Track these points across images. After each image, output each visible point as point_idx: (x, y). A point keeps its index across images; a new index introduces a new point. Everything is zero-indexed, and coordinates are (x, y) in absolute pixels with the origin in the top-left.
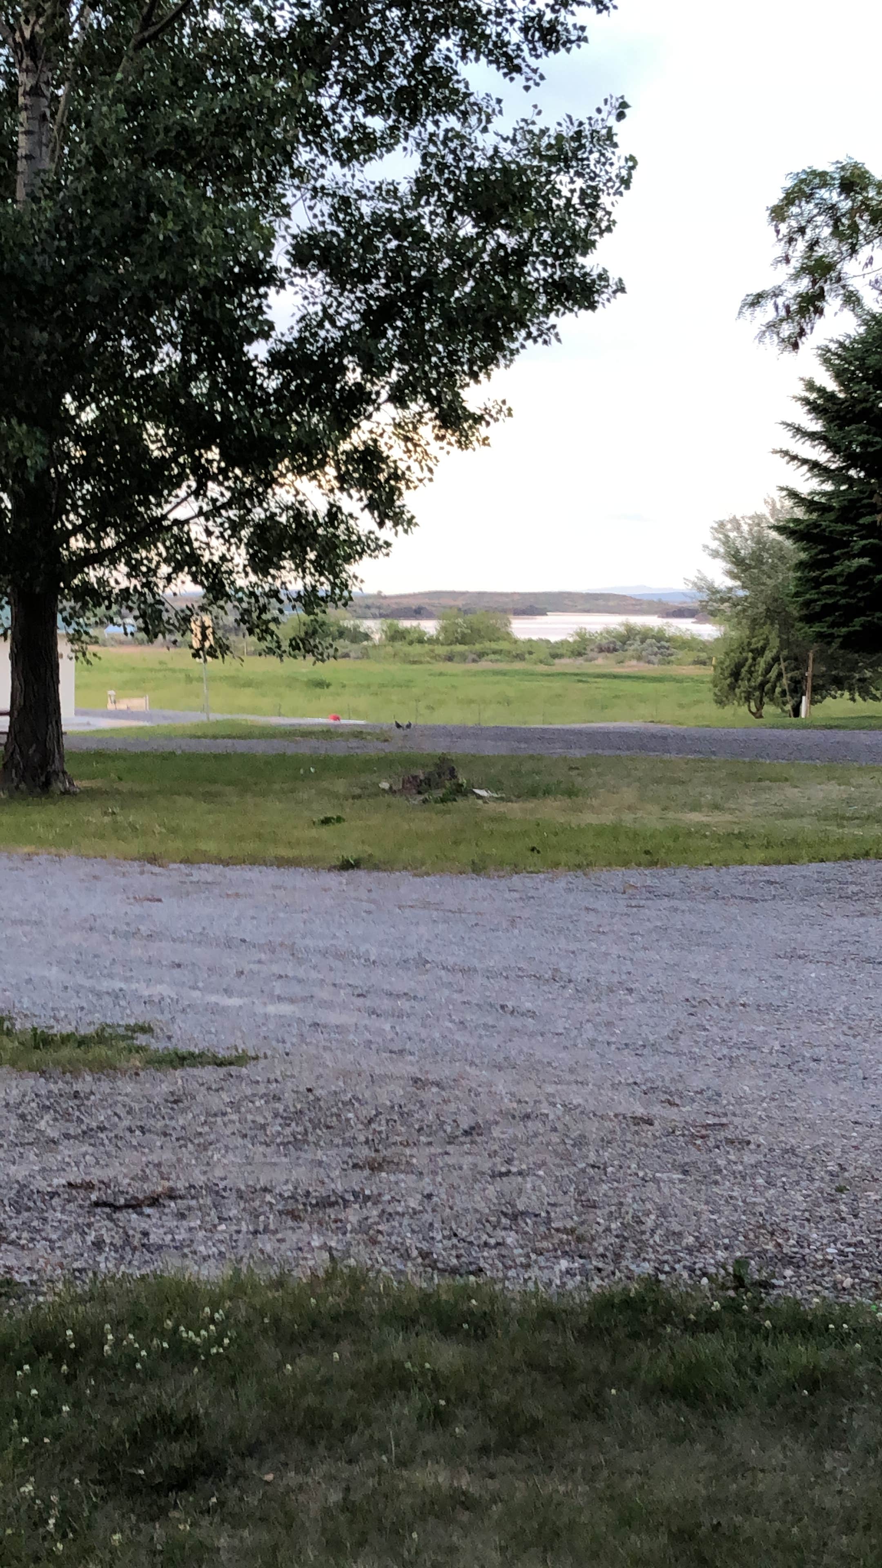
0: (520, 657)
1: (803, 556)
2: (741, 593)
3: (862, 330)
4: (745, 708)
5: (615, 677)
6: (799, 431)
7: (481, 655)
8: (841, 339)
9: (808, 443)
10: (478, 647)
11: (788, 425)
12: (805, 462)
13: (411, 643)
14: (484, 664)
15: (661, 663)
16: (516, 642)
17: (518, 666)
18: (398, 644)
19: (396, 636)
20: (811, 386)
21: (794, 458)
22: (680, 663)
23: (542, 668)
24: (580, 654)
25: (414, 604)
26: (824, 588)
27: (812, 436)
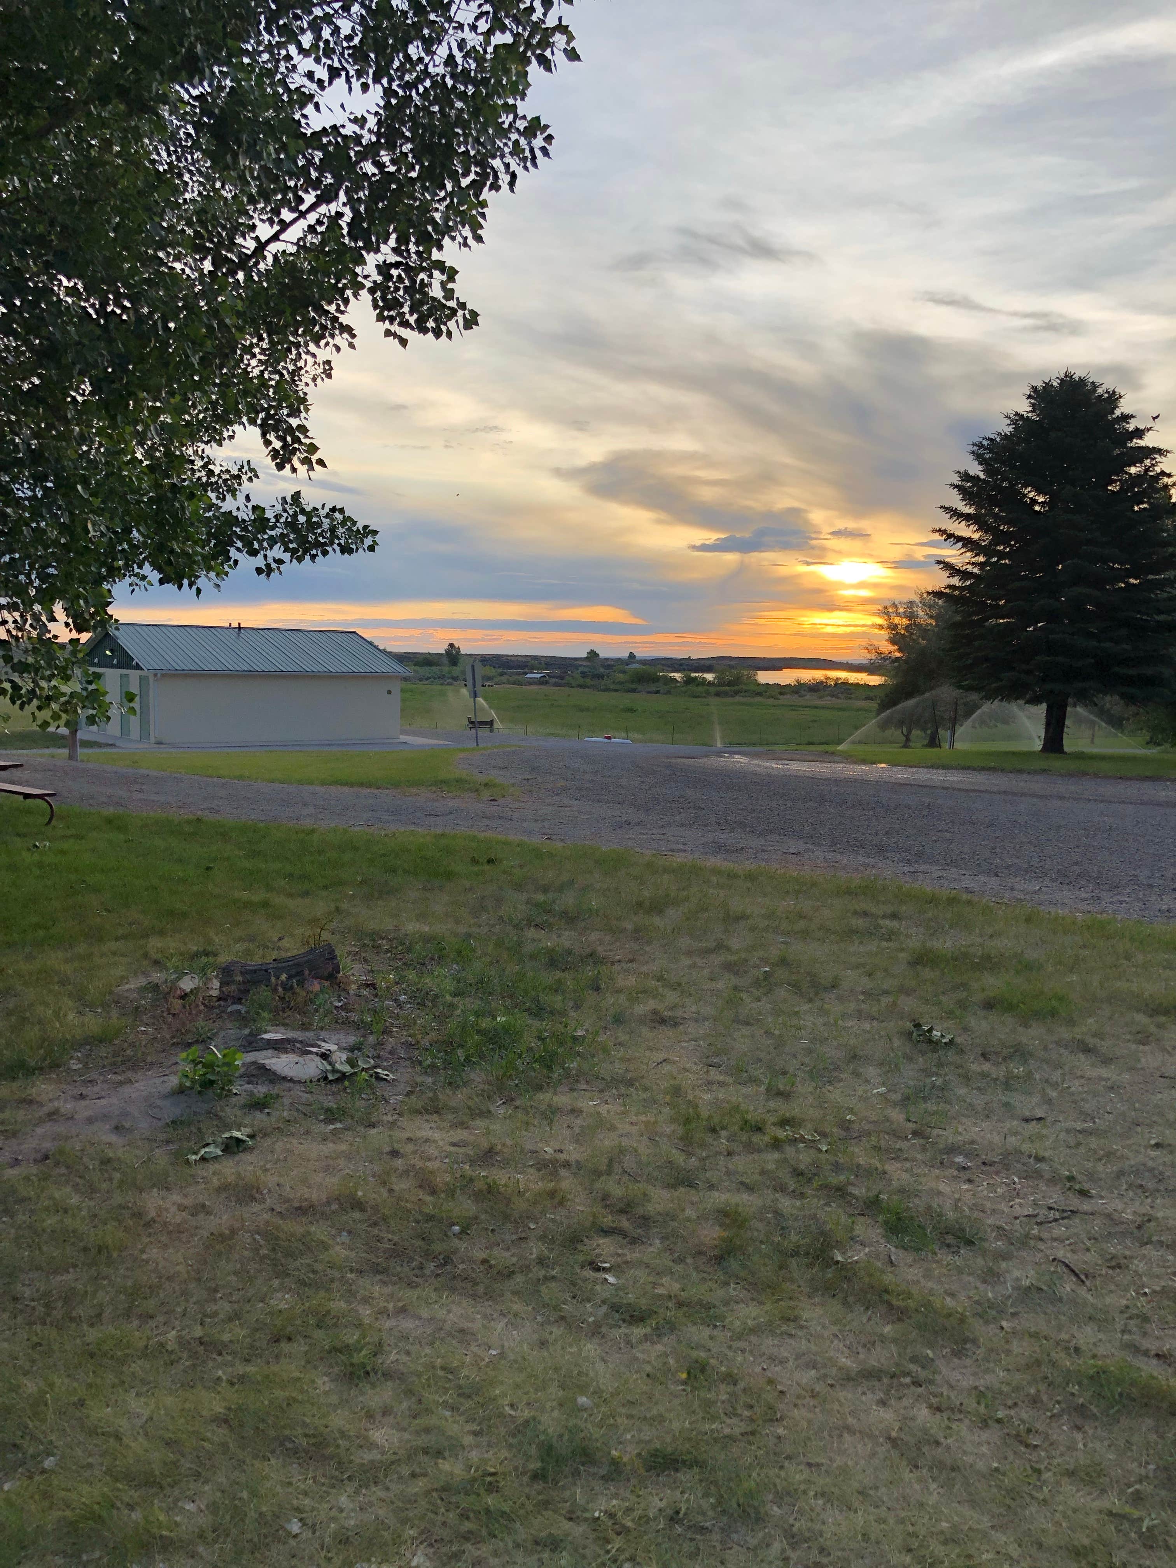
0: (759, 694)
1: (958, 618)
2: (898, 655)
3: (1011, 428)
4: (899, 732)
5: (816, 707)
6: (955, 514)
7: (737, 693)
8: (992, 436)
9: (964, 523)
10: (736, 688)
11: (946, 508)
12: (959, 539)
13: (698, 685)
14: (738, 699)
15: (846, 698)
16: (759, 684)
17: (758, 699)
18: (690, 687)
19: (689, 681)
20: (965, 476)
21: (950, 536)
22: (857, 699)
23: (771, 701)
24: (797, 693)
25: (708, 663)
26: (976, 643)
27: (967, 517)
